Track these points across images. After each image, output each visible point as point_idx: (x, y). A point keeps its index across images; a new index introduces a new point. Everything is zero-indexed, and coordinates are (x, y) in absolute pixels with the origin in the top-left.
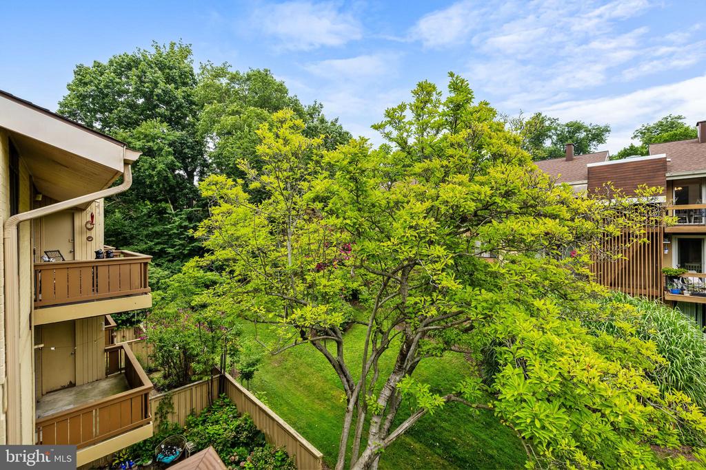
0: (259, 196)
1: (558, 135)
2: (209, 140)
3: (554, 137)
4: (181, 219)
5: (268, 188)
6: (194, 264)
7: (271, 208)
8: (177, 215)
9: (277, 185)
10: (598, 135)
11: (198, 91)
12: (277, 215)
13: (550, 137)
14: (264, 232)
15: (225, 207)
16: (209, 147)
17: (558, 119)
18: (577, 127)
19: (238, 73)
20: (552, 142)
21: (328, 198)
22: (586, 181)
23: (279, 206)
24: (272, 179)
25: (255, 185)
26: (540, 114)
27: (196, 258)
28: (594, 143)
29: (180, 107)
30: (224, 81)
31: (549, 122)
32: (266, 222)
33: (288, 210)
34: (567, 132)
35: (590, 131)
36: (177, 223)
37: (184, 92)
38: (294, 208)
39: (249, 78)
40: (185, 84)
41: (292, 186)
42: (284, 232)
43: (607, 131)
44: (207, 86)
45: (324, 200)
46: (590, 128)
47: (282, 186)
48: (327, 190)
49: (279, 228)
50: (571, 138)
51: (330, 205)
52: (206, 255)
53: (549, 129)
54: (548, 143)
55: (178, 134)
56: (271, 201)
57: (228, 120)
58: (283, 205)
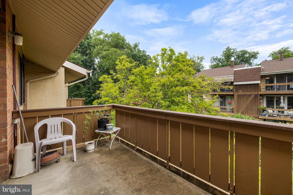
0: (116, 81)
1: (237, 56)
2: (96, 59)
3: (235, 56)
4: (86, 89)
5: (119, 78)
6: (96, 102)
7: (120, 84)
8: (84, 88)
9: (121, 77)
10: (254, 56)
11: (93, 41)
12: (121, 87)
13: (234, 56)
14: (118, 92)
15: (106, 84)
16: (96, 62)
17: (236, 49)
18: (245, 52)
19: (107, 34)
20: (235, 58)
21: (135, 81)
22: (233, 76)
23: (122, 84)
24: (120, 76)
25: (115, 77)
26: (229, 47)
27: (97, 100)
28: (252, 59)
29: (86, 47)
30: (102, 37)
31: (233, 50)
32: (118, 89)
33: (125, 85)
34: (241, 54)
35: (250, 54)
36: (84, 91)
37: (87, 42)
38: (126, 85)
39: (111, 36)
40: (88, 39)
41: (126, 78)
42: (123, 92)
43: (258, 54)
44: (95, 39)
45: (133, 82)
46: (250, 52)
47: (123, 78)
48: (134, 79)
49: (122, 91)
50: (242, 57)
51: (135, 83)
52: (99, 99)
53: (233, 53)
54: (233, 59)
55: (85, 57)
56: (119, 82)
57: (104, 53)
58: (123, 84)
